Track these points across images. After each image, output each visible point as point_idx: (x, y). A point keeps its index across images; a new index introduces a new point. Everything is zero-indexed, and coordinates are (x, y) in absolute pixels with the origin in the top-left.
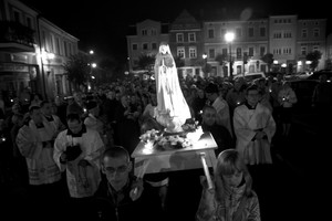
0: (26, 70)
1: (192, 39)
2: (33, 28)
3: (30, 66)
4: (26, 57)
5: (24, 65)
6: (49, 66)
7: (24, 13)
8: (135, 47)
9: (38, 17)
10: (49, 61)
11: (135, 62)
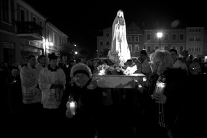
0: (36, 51)
1: (137, 40)
2: (43, 26)
3: (39, 49)
4: (37, 43)
5: (35, 48)
6: (49, 50)
7: (39, 19)
8: (101, 43)
9: (46, 21)
10: (50, 47)
11: (101, 53)
